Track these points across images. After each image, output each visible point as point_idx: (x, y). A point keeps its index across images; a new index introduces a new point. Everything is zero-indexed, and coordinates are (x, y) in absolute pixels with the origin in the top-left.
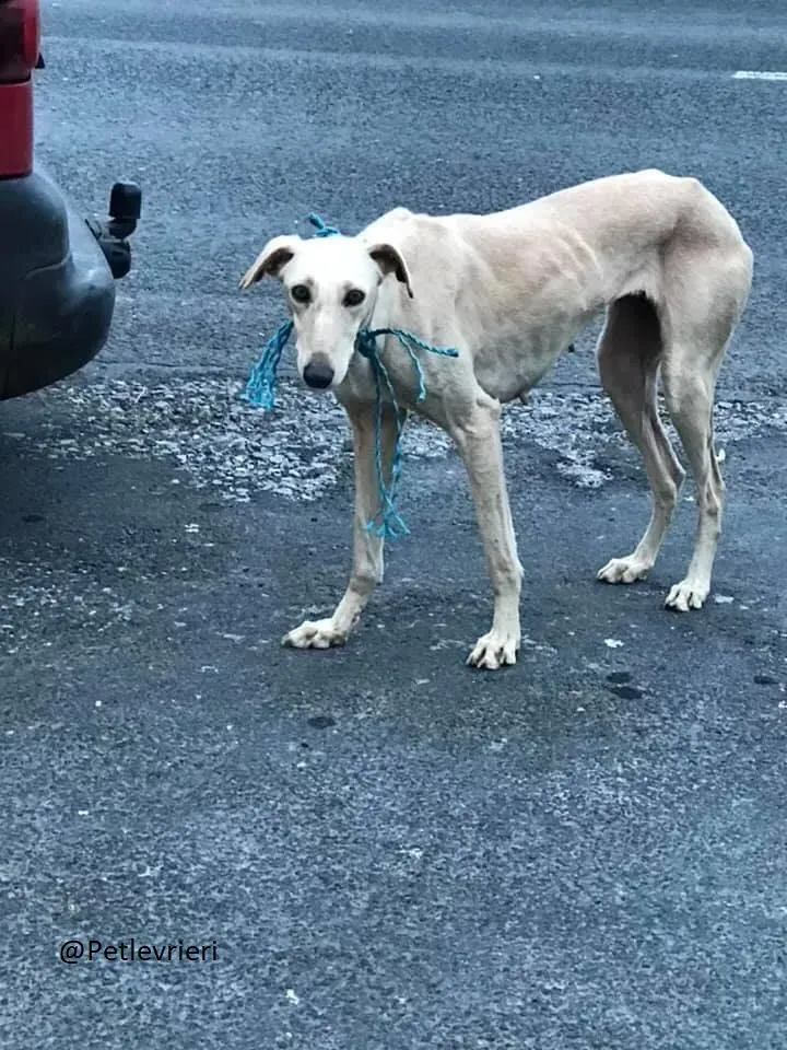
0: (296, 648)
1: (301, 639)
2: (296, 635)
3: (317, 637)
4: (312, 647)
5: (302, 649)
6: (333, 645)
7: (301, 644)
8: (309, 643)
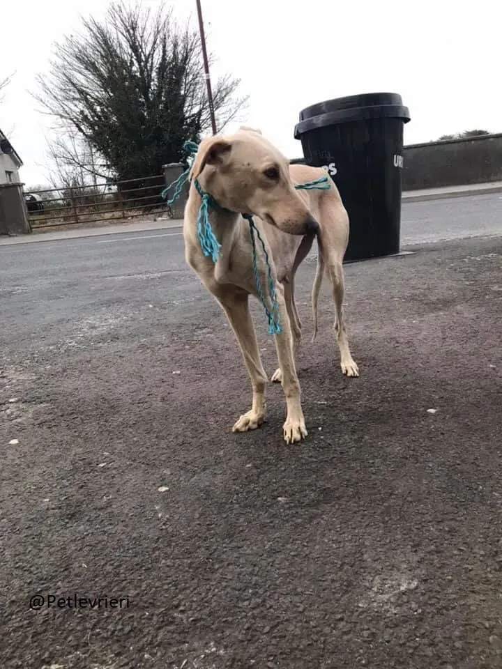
0: (242, 432)
1: (243, 426)
2: (239, 424)
3: (250, 423)
4: (249, 429)
5: (245, 432)
6: (259, 426)
7: (243, 429)
8: (247, 427)
